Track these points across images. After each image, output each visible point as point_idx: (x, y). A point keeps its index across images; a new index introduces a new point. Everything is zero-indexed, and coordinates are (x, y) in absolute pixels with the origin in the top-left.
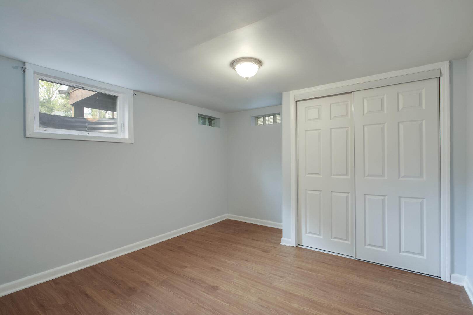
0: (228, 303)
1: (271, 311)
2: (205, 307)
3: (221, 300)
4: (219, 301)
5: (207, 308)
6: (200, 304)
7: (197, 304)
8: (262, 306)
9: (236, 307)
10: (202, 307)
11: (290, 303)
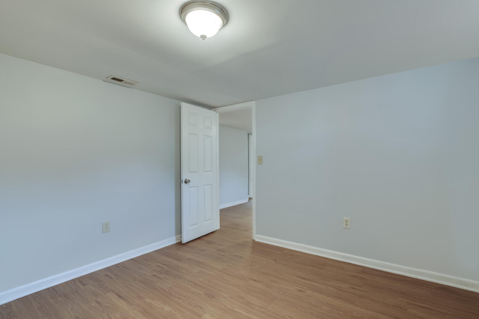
0: (235, 312)
1: (194, 304)
2: (258, 307)
3: (243, 315)
4: (245, 314)
5: (256, 306)
6: (264, 310)
7: (267, 310)
8: (201, 308)
9: (227, 307)
10: (262, 308)
11: (171, 311)
